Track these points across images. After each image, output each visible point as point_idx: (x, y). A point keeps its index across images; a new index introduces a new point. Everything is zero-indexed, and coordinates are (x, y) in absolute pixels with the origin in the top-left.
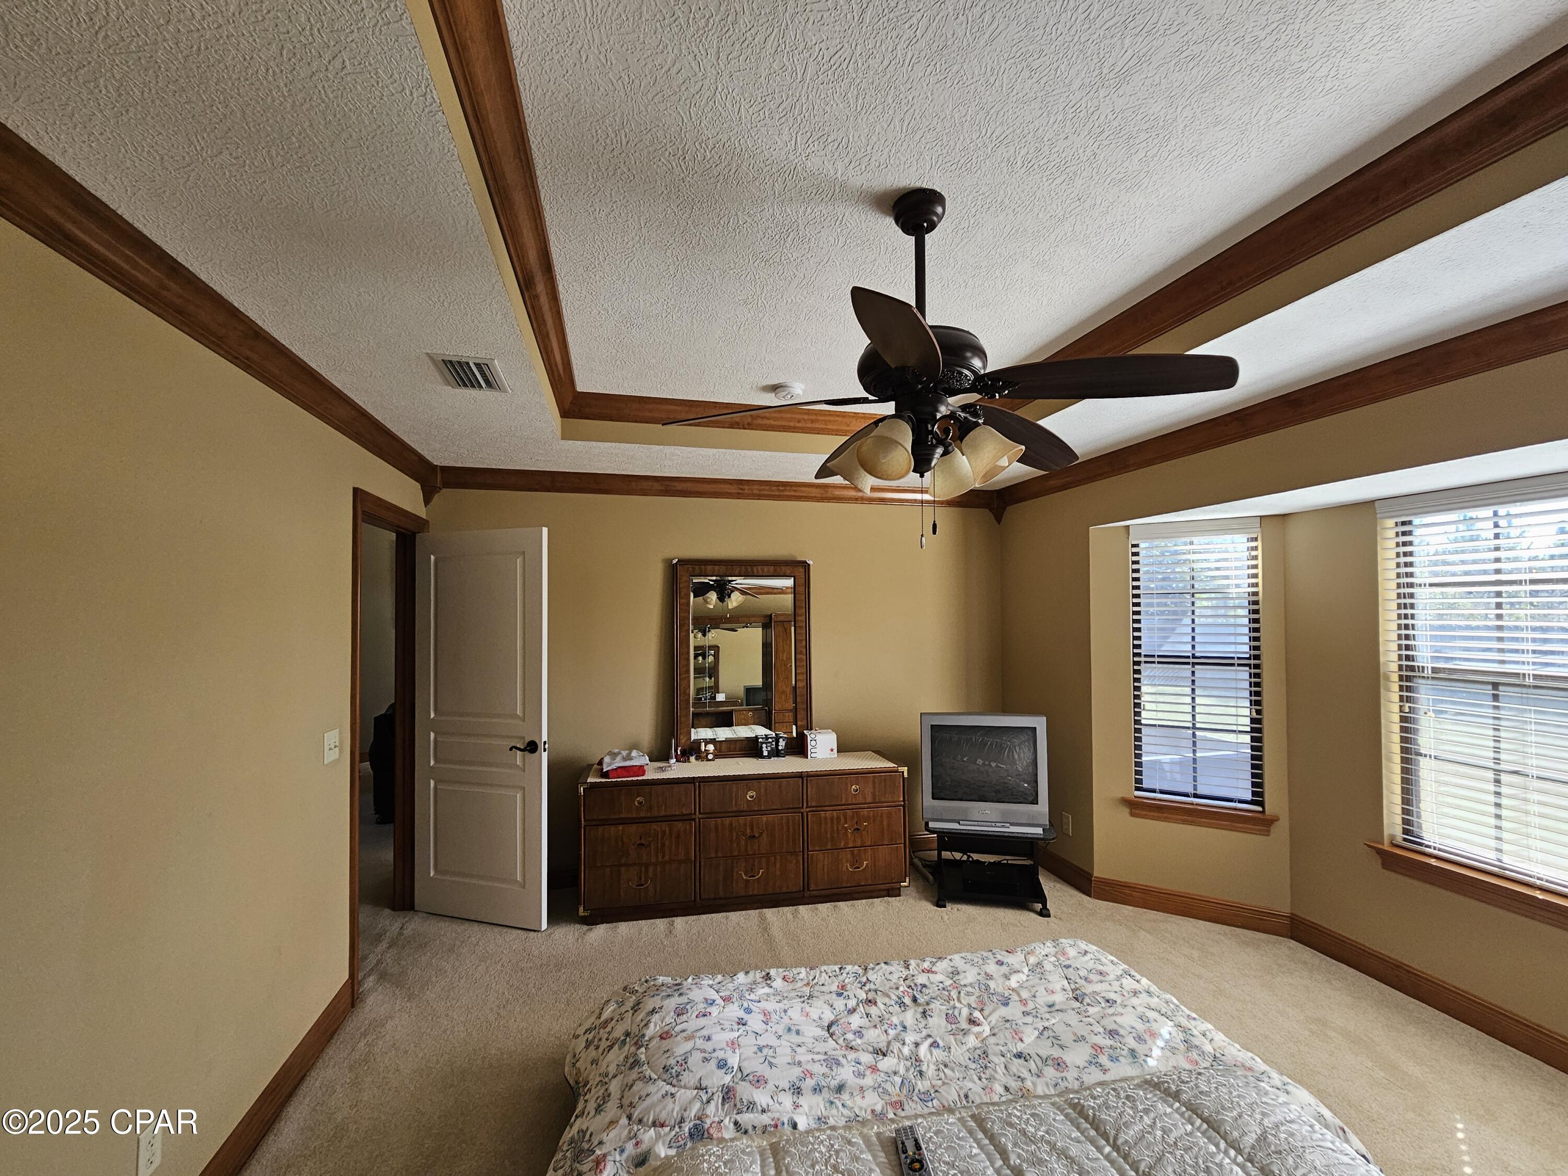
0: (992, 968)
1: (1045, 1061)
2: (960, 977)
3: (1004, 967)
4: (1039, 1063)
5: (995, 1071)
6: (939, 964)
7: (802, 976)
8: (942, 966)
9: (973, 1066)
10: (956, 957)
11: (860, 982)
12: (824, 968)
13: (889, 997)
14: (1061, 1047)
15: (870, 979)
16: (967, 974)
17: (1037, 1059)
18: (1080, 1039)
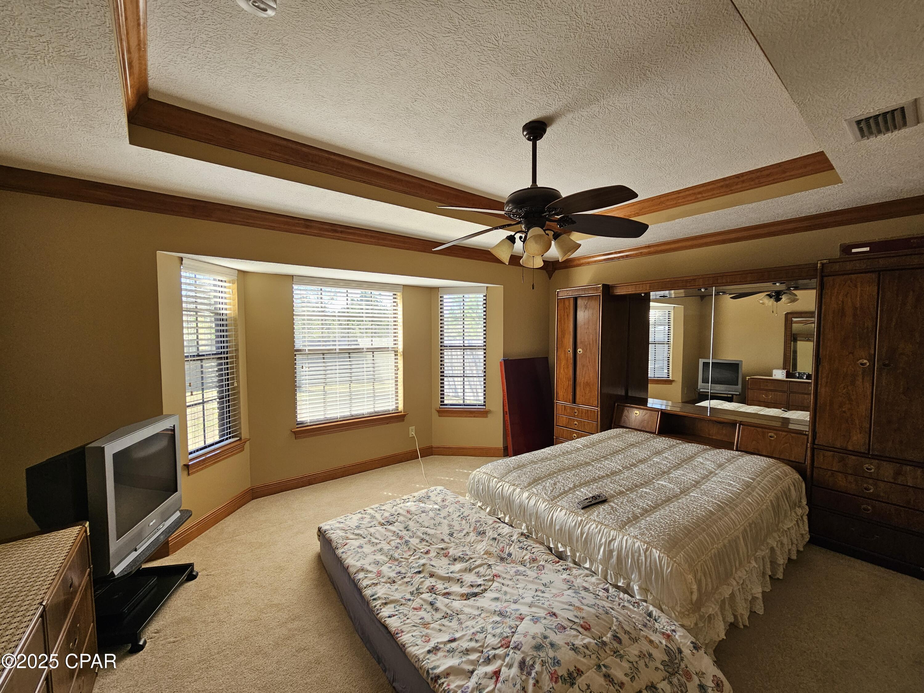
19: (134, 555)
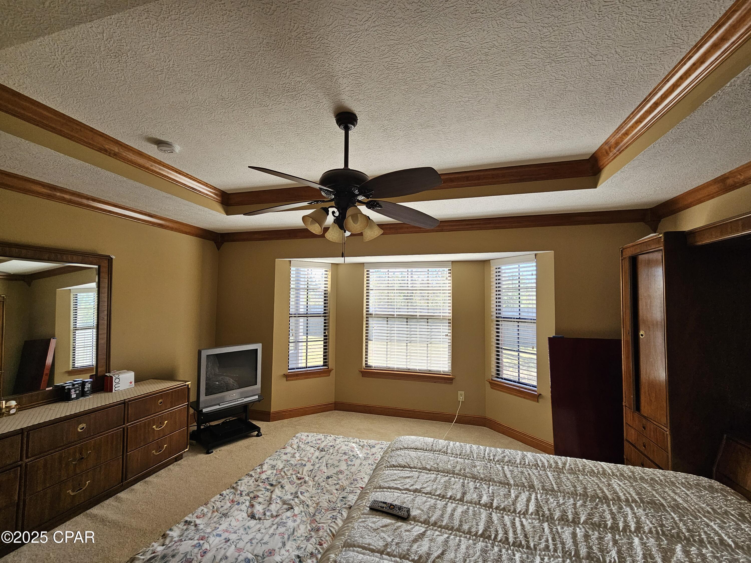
0: (284, 457)
1: (337, 474)
2: (277, 467)
3: (288, 454)
4: (336, 476)
5: (326, 488)
6: (264, 467)
7: (205, 510)
8: (265, 467)
9: (319, 491)
10: (267, 460)
11: (238, 494)
12: (213, 500)
13: (261, 490)
14: (337, 466)
15: (241, 490)
16: (279, 464)
17: (334, 475)
18: (339, 461)
19: (218, 407)
